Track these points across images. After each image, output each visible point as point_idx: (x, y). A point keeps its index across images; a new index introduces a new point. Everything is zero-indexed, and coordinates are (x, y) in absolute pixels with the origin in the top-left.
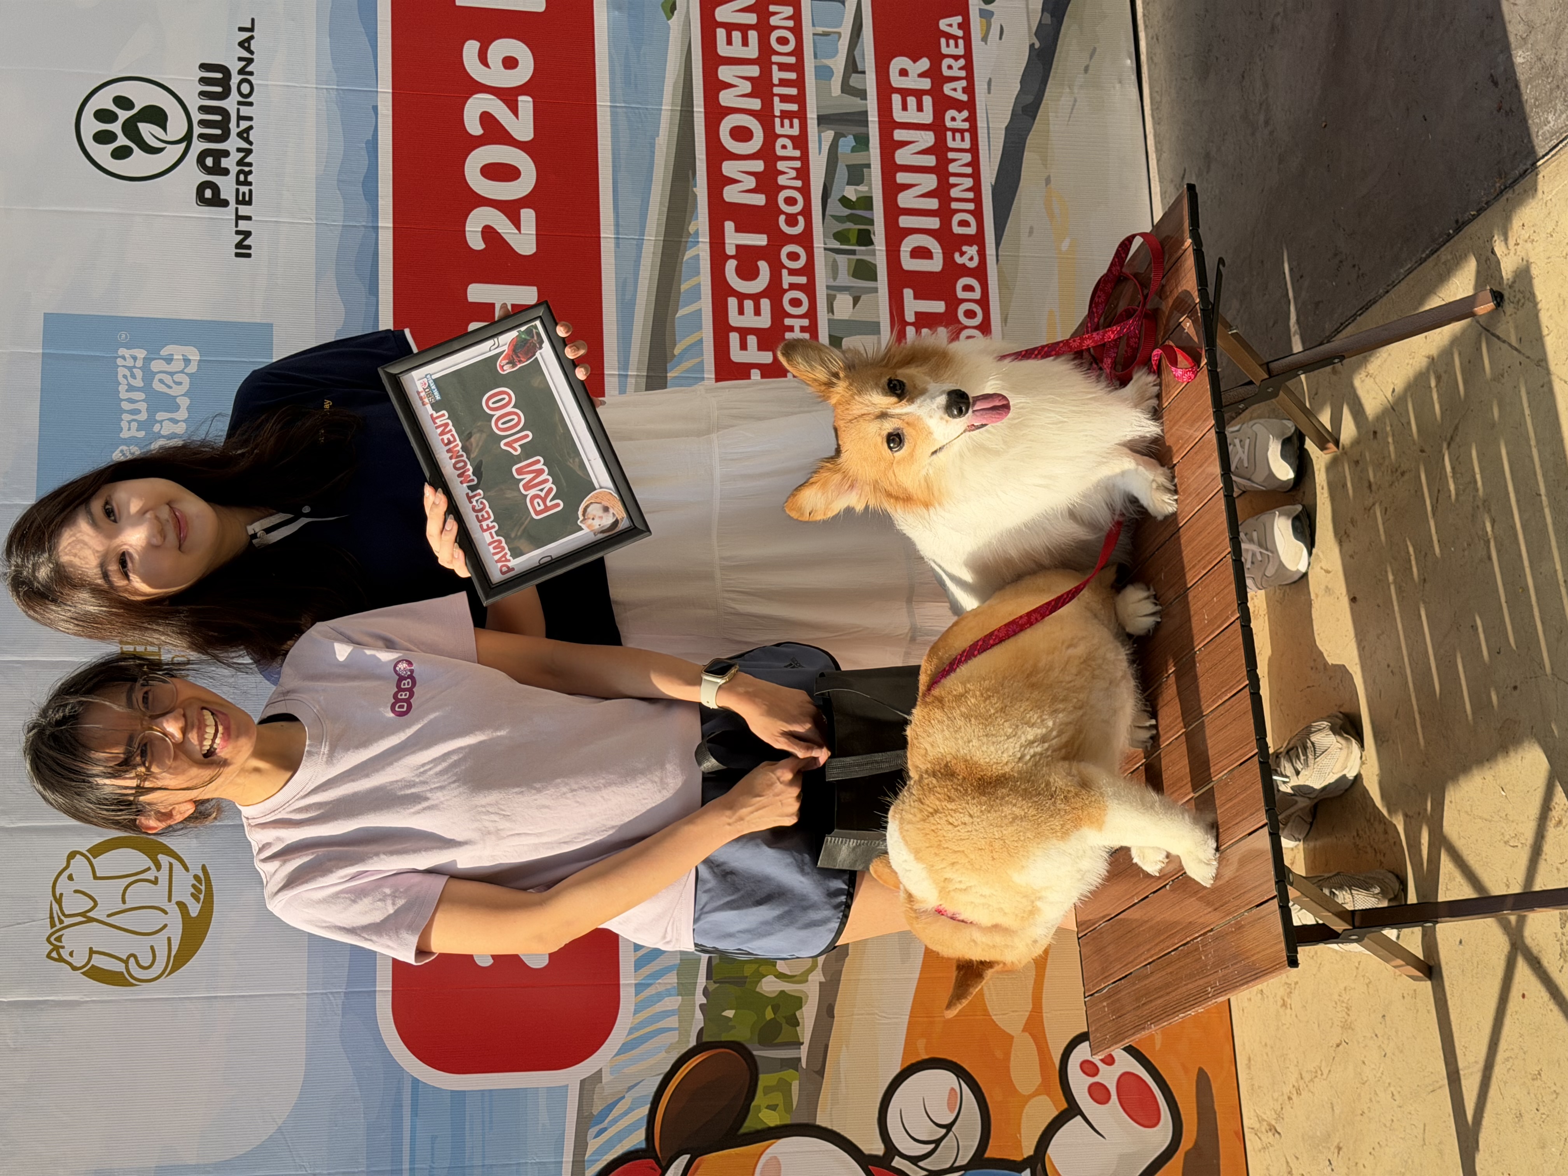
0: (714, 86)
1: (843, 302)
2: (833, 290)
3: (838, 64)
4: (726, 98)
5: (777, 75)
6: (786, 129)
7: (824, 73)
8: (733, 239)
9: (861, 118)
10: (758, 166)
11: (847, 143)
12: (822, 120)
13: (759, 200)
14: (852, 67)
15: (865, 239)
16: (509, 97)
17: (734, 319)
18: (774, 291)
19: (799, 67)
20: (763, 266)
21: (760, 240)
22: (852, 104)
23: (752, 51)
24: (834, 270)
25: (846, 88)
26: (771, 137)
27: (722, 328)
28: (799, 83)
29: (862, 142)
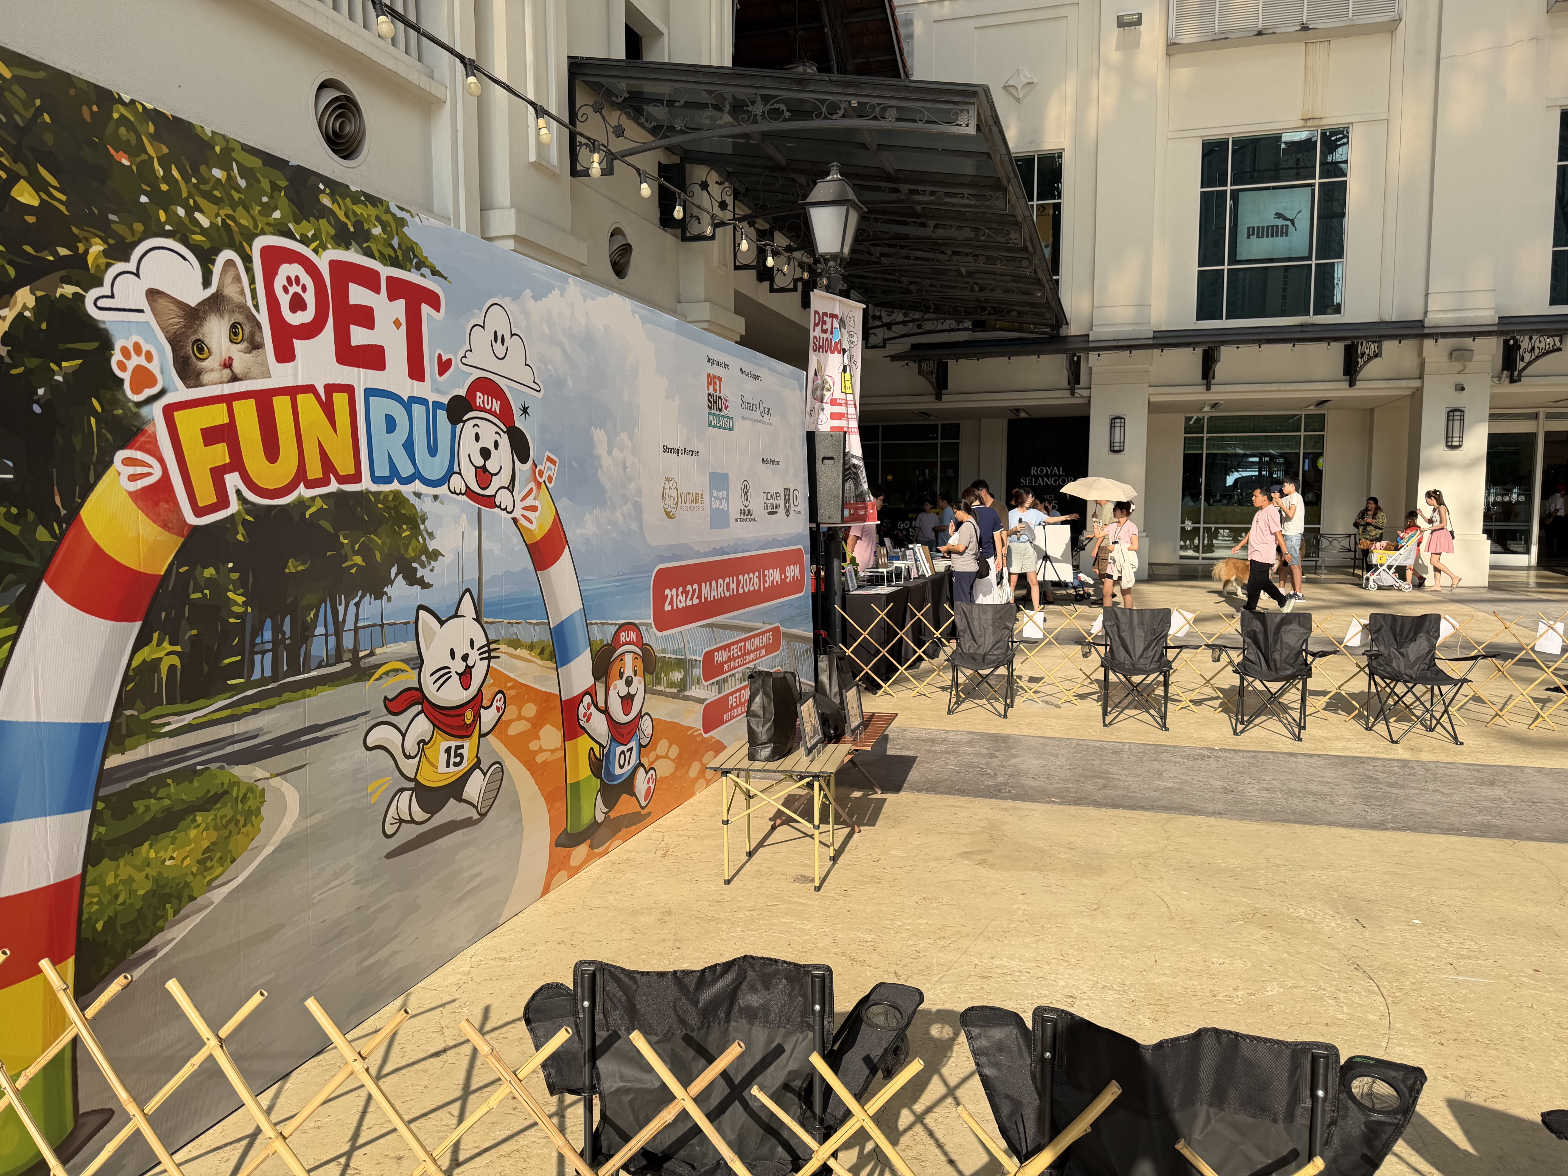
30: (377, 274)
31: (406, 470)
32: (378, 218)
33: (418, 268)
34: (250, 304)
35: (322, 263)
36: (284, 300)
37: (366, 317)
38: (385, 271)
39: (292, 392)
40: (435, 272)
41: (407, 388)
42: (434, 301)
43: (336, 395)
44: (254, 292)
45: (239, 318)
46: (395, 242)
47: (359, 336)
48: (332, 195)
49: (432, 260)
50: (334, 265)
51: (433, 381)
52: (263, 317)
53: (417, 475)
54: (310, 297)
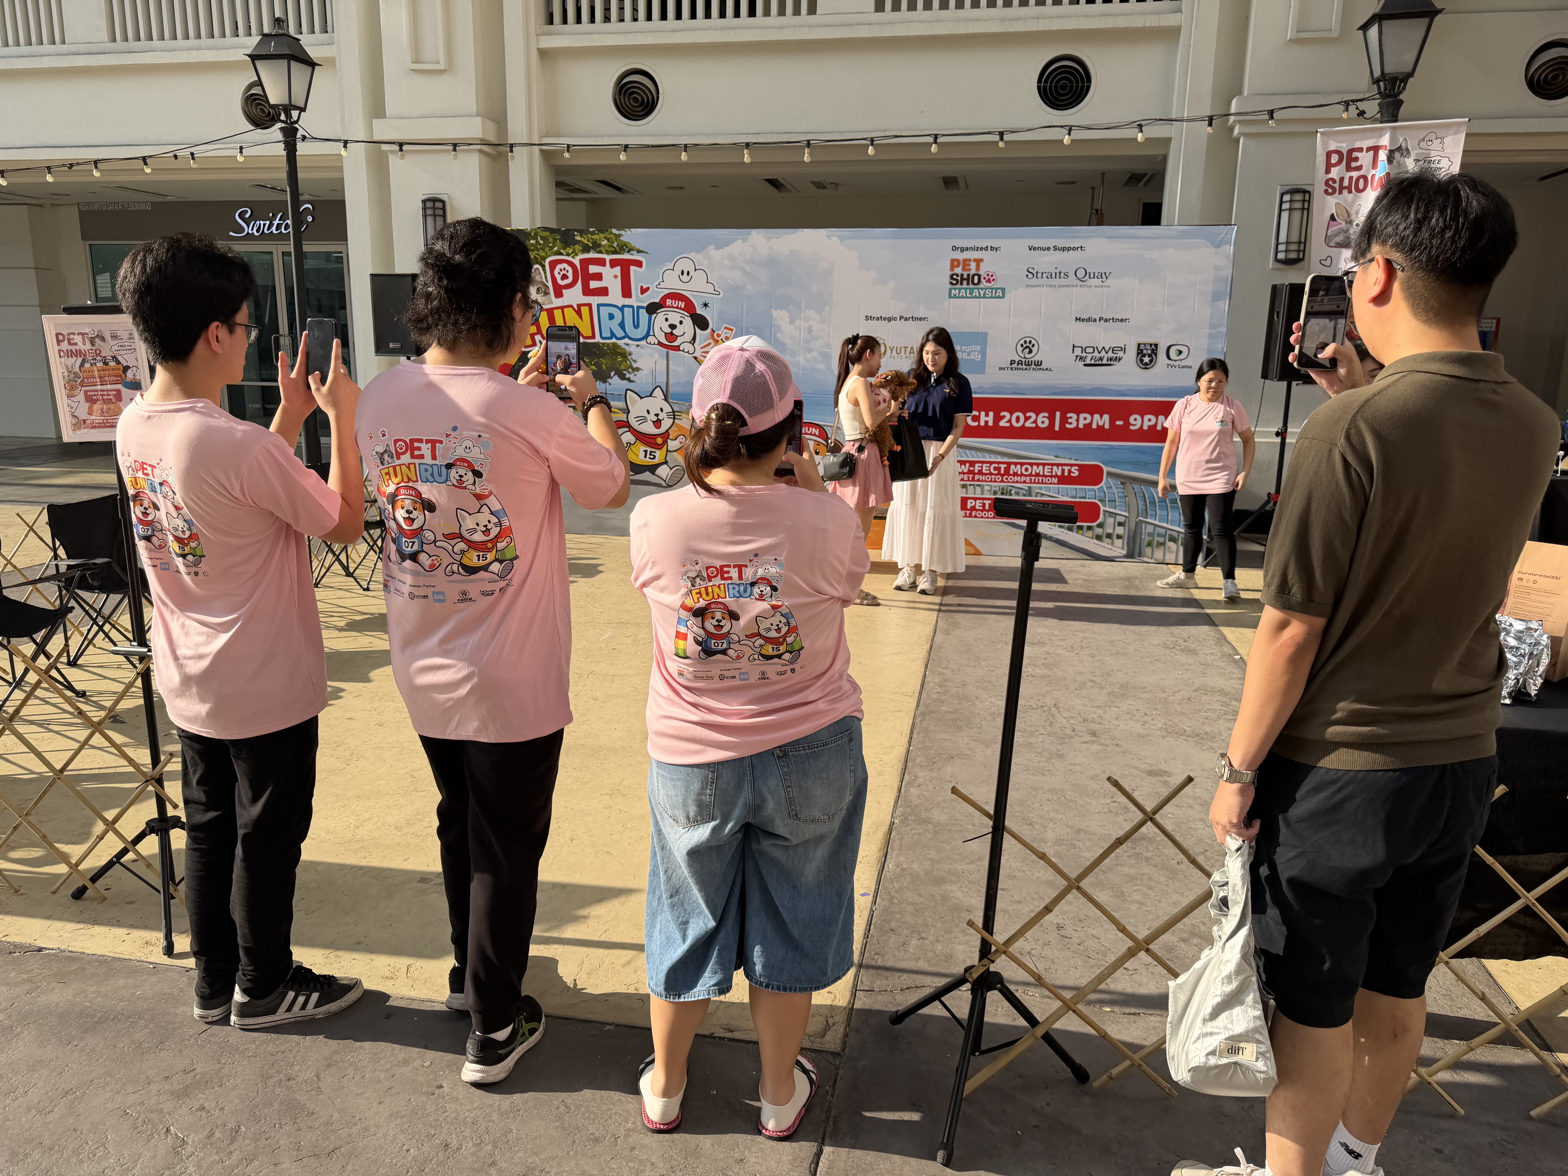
0: (1038, 465)
1: (988, 488)
2: (991, 486)
3: (1043, 492)
4: (1035, 467)
5: (1040, 478)
6: (1028, 479)
7: (1041, 488)
8: (1003, 466)
9: (1030, 495)
10: (1019, 473)
11: (1025, 492)
12: (1030, 487)
13: (1011, 472)
14: (1042, 495)
15: (1002, 494)
16: (1035, 422)
17: (985, 465)
18: (991, 474)
19: (1042, 483)
20: (996, 472)
21: (1002, 472)
22: (1034, 494)
23: (1046, 473)
24: (995, 486)
25: (1037, 493)
26: (1026, 476)
27: (983, 462)
28: (1038, 483)
29: (1025, 495)
30: (604, 260)
31: (619, 333)
32: (605, 238)
33: (629, 252)
34: (544, 280)
35: (576, 261)
36: (558, 277)
37: (598, 277)
38: (608, 257)
39: (562, 308)
40: (639, 251)
41: (621, 301)
42: (639, 264)
43: (582, 308)
44: (546, 277)
45: (540, 286)
46: (615, 245)
47: (594, 284)
48: (581, 236)
49: (637, 247)
50: (581, 261)
51: (637, 296)
52: (550, 284)
53: (626, 336)
54: (570, 275)
